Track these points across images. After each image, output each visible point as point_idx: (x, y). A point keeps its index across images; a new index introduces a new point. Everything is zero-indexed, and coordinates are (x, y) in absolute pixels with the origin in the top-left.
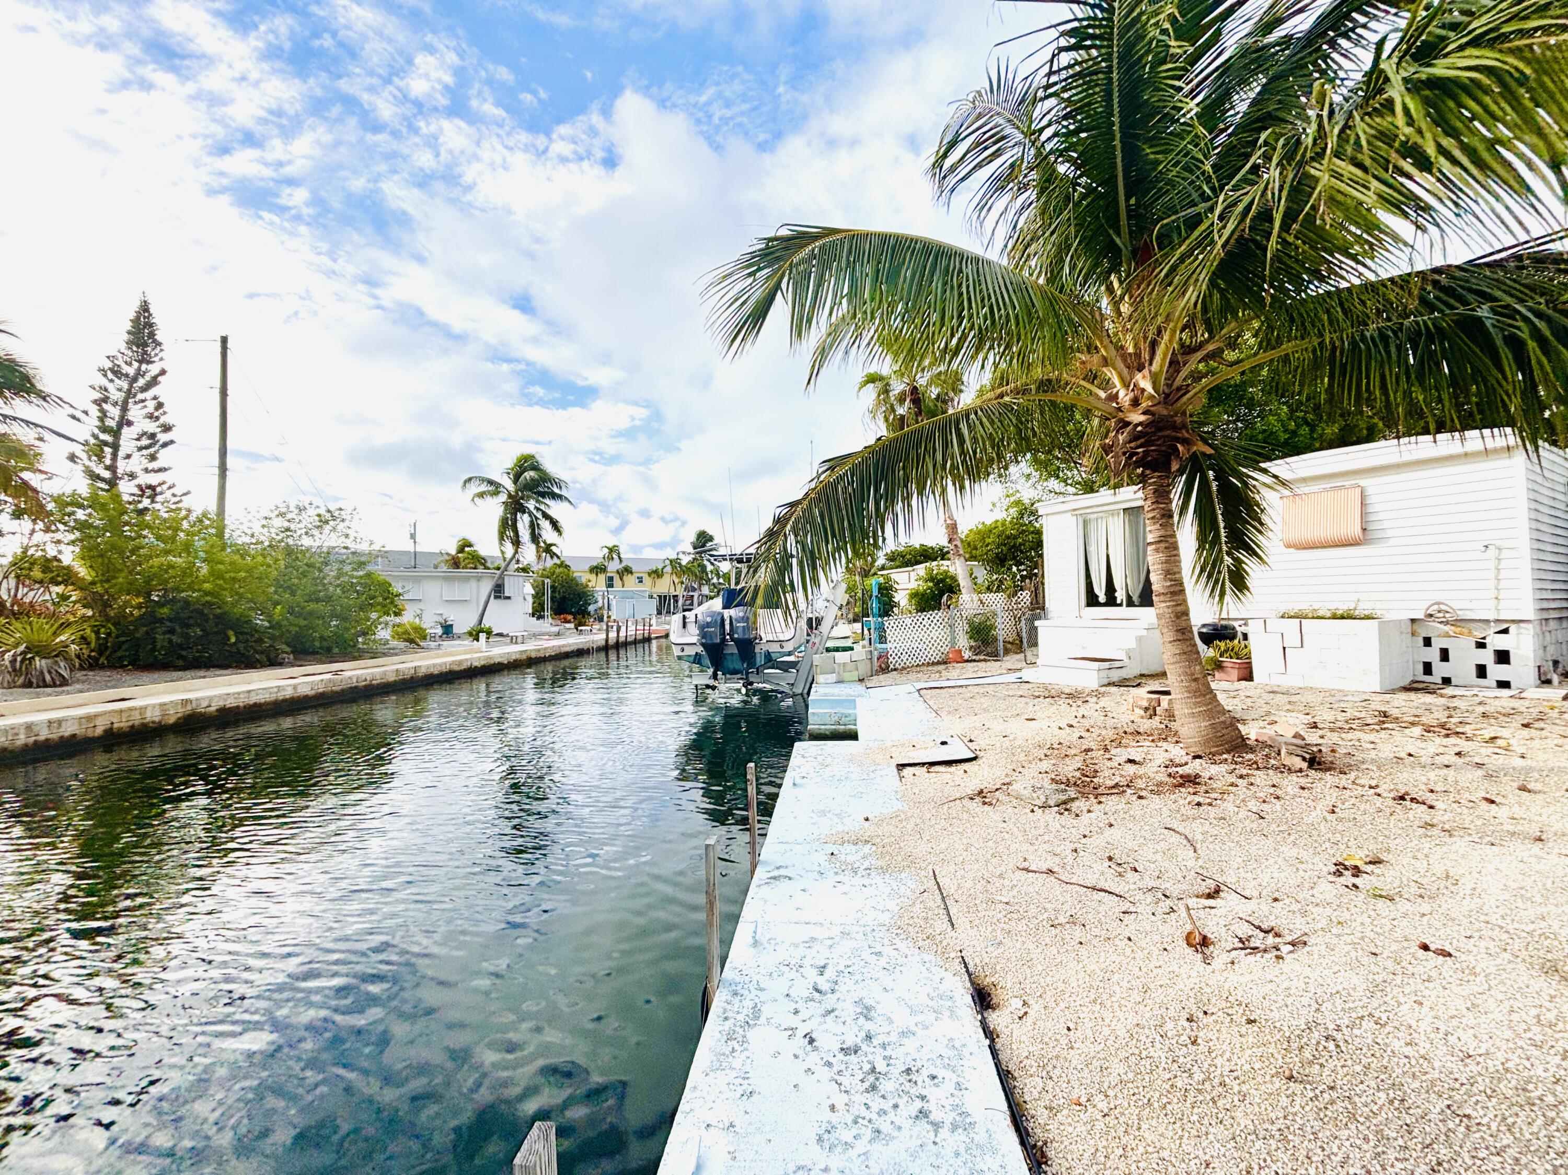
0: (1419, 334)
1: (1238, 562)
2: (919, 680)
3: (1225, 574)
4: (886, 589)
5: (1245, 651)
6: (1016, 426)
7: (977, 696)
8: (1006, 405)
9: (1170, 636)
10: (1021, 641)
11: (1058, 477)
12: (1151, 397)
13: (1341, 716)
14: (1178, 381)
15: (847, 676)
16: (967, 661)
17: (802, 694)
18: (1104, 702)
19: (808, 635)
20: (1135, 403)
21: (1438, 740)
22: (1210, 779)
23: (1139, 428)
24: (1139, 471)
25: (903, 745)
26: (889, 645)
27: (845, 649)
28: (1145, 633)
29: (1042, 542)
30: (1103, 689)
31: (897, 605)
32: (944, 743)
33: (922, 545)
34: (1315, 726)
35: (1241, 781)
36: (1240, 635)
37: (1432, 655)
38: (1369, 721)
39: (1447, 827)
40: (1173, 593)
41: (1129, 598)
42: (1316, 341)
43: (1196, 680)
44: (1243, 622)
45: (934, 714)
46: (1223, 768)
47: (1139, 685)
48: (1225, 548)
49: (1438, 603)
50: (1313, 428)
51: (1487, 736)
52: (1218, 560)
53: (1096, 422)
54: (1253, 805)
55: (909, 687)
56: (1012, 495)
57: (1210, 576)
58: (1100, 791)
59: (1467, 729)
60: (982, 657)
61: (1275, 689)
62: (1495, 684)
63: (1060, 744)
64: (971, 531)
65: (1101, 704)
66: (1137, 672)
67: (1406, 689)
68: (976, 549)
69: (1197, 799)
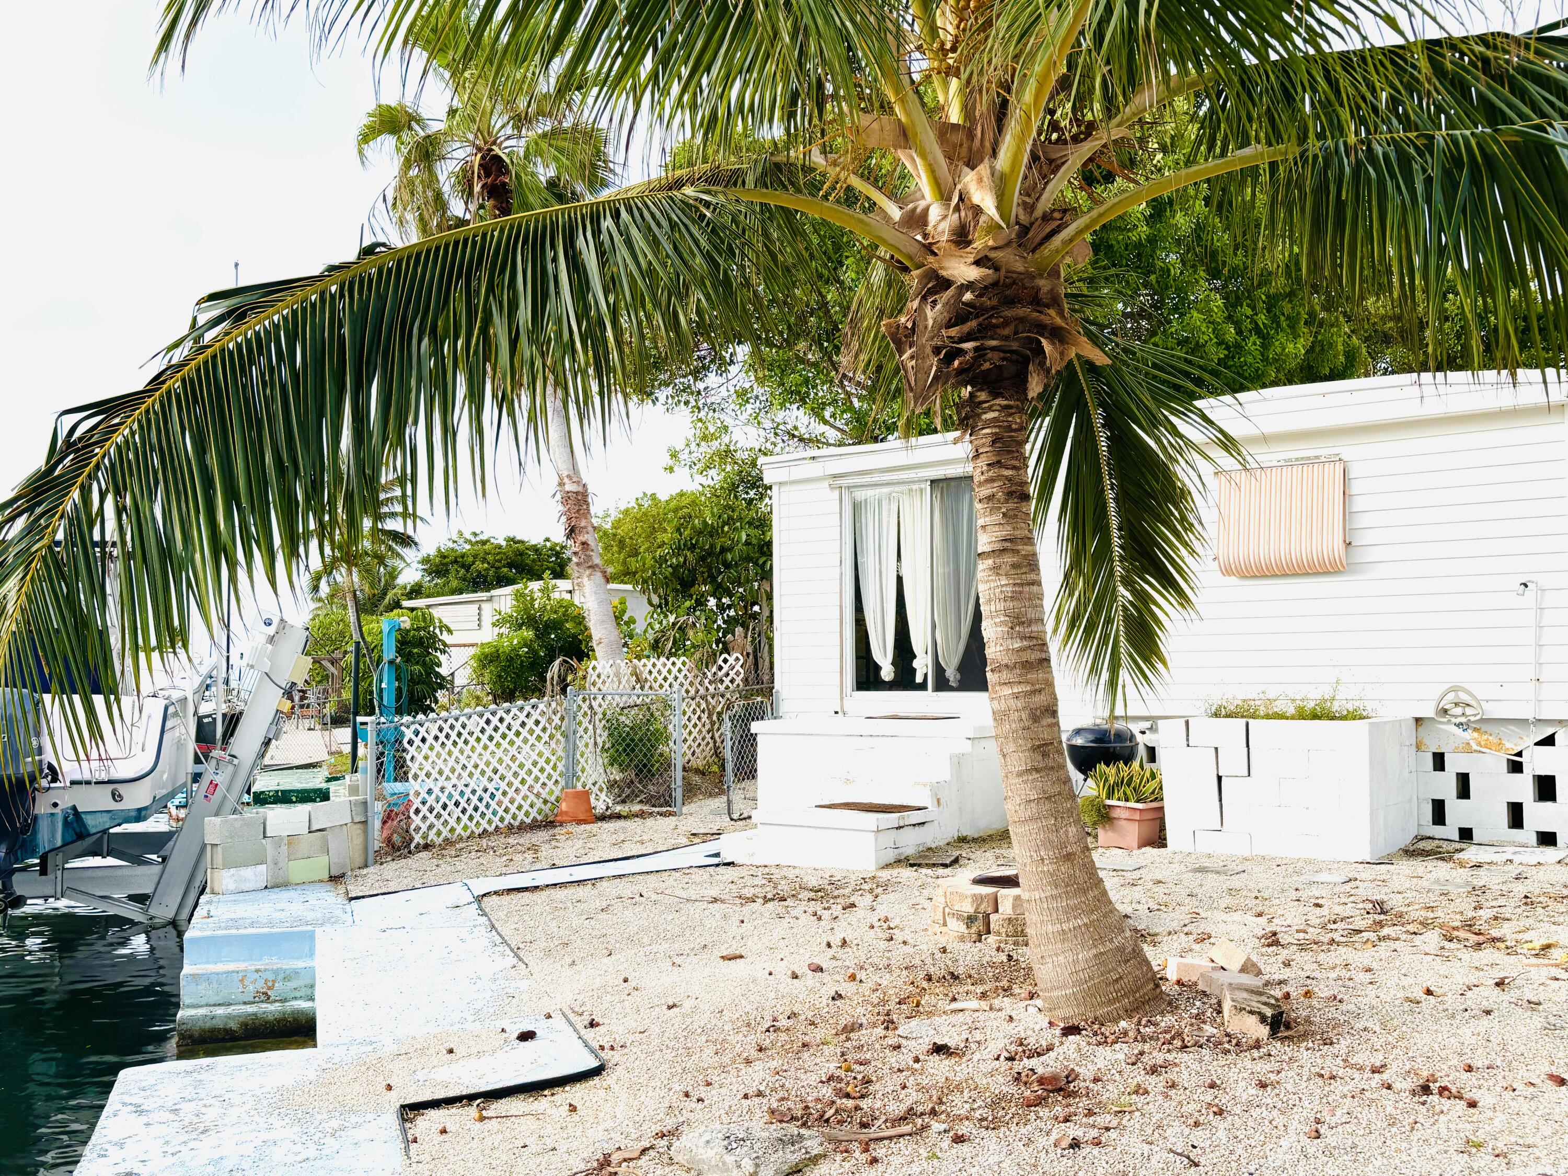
0: (1457, 162)
1: (1143, 598)
2: (482, 872)
3: (1118, 625)
4: (420, 642)
5: (1153, 784)
6: (708, 257)
7: (617, 906)
8: (686, 206)
9: (1019, 760)
10: (723, 767)
11: (803, 401)
12: (993, 228)
13: (1315, 916)
14: (1045, 203)
15: (297, 870)
16: (602, 818)
17: (174, 923)
18: (888, 905)
19: (197, 761)
20: (961, 237)
21: (1467, 956)
22: (1096, 1080)
23: (968, 296)
24: (966, 391)
25: (422, 1051)
26: (412, 786)
27: (306, 796)
28: (967, 747)
29: (769, 544)
30: (885, 875)
31: (443, 683)
32: (527, 1036)
33: (511, 540)
34: (1273, 940)
35: (1153, 1079)
36: (1142, 752)
37: (1446, 786)
38: (1359, 924)
39: (1501, 1146)
40: (1027, 666)
41: (939, 670)
42: (1294, 150)
43: (1069, 857)
44: (1147, 724)
45: (511, 960)
46: (1121, 1052)
47: (956, 861)
48: (1119, 570)
49: (1455, 689)
50: (1266, 341)
51: (1537, 945)
52: (1106, 596)
53: (878, 273)
54: (1177, 1135)
55: (457, 893)
56: (713, 437)
57: (1089, 630)
58: (873, 1132)
59: (1505, 930)
60: (636, 808)
61: (1207, 864)
62: (1534, 839)
63: (793, 1015)
64: (626, 512)
65: (883, 910)
66: (951, 833)
67: (1410, 853)
68: (635, 553)
69: (1074, 1131)
